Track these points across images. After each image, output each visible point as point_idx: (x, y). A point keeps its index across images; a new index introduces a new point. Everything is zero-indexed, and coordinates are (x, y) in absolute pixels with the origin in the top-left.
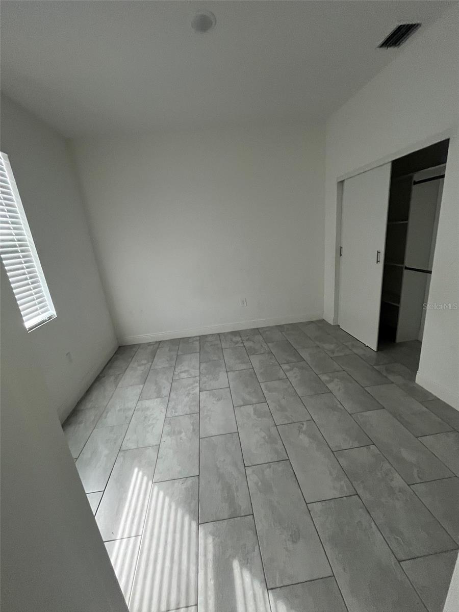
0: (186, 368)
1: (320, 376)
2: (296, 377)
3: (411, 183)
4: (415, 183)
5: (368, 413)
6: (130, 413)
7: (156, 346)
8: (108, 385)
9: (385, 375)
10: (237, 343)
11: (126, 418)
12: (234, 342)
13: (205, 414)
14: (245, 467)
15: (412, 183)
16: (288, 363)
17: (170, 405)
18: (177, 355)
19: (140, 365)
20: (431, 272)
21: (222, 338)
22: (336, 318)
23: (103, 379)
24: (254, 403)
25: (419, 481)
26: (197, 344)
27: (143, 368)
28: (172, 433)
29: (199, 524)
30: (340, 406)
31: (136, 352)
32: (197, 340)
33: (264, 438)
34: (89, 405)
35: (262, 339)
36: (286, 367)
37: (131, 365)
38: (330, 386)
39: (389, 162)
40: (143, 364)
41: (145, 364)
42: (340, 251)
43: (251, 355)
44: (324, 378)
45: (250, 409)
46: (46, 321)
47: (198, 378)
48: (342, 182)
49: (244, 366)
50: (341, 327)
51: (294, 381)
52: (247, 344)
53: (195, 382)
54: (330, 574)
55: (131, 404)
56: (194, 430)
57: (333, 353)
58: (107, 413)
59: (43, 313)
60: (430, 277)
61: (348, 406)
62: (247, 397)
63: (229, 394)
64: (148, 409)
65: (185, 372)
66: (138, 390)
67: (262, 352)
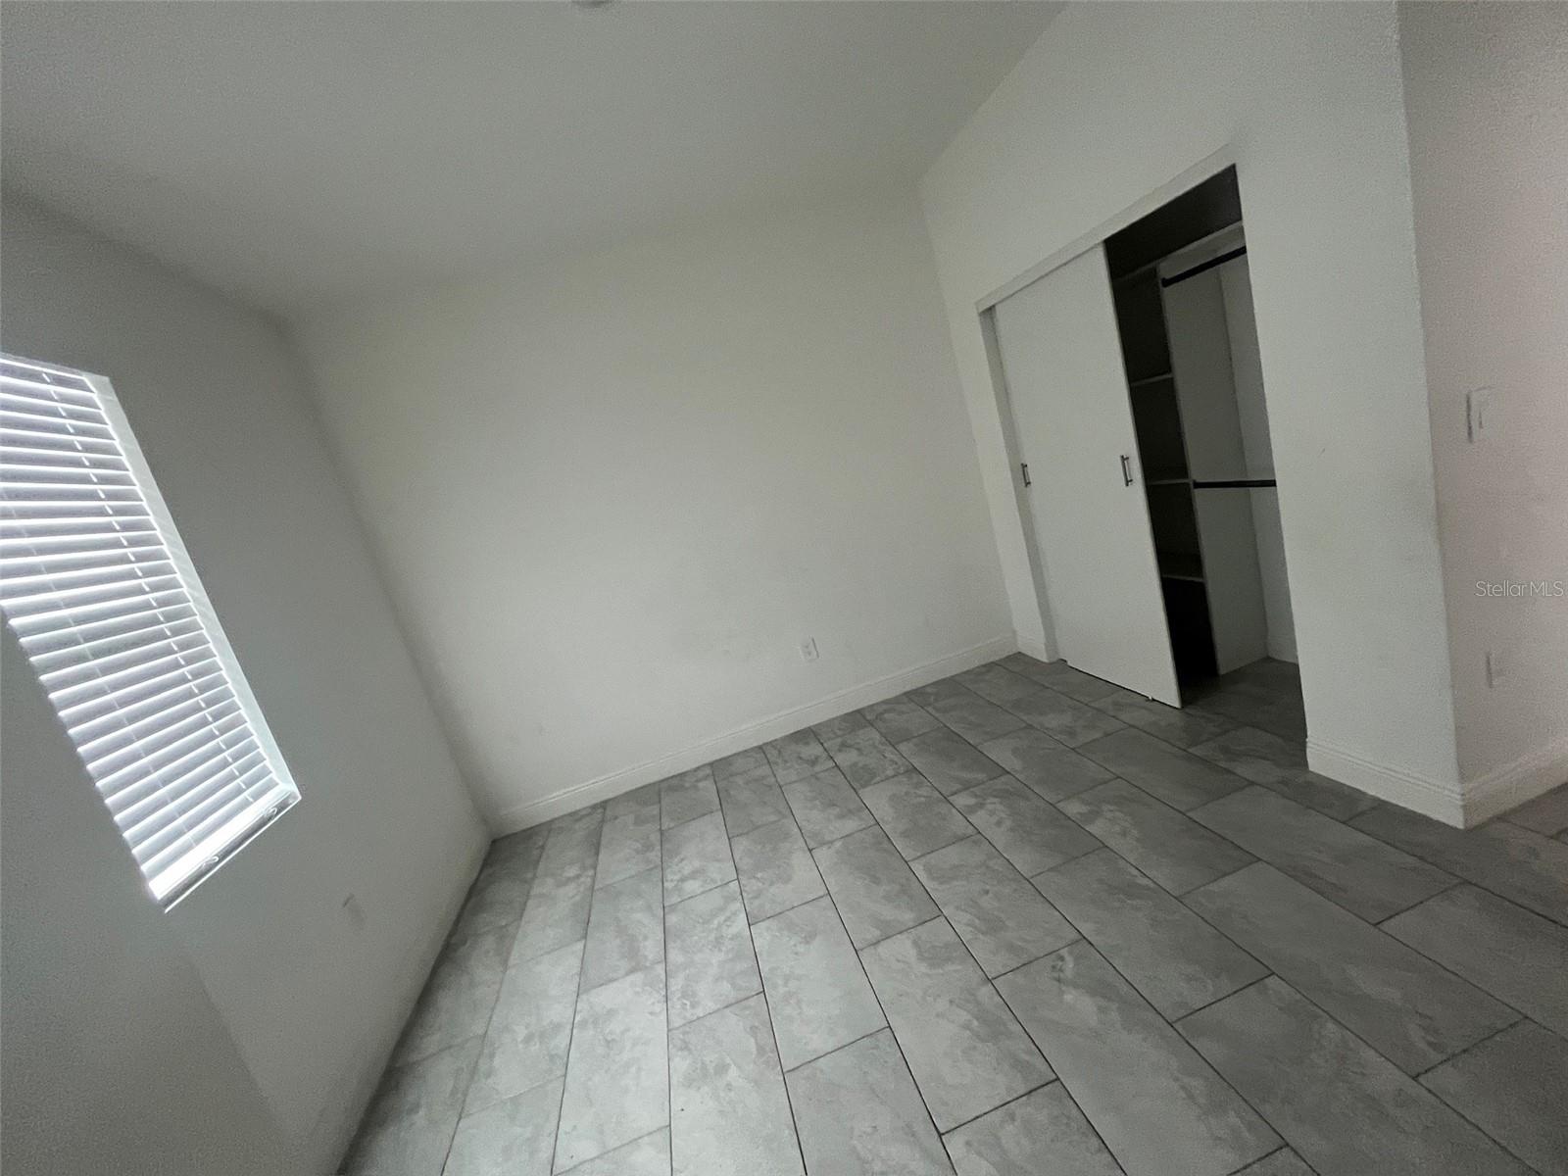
0: (697, 864)
1: (1060, 805)
2: (999, 823)
3: (1156, 285)
4: (1167, 283)
5: (1225, 883)
6: (561, 1041)
7: (598, 816)
8: (480, 967)
9: (1222, 764)
10: (814, 762)
11: (552, 1058)
12: (807, 762)
13: (782, 990)
14: (940, 1135)
15: (1160, 285)
16: (966, 786)
17: (673, 988)
18: (662, 832)
19: (561, 884)
20: (1275, 481)
21: (772, 754)
22: (1051, 643)
23: (463, 950)
24: (911, 924)
25: (1438, 1057)
26: (708, 788)
27: (571, 889)
28: (699, 1076)
30: (1145, 881)
31: (543, 847)
32: (706, 778)
33: (967, 1027)
34: (430, 1042)
35: (877, 736)
36: (963, 800)
37: (536, 890)
38: (1096, 828)
39: (1096, 246)
40: (569, 880)
41: (578, 877)
42: (1022, 475)
43: (864, 786)
44: (1074, 808)
45: (902, 947)
46: (270, 819)
47: (734, 885)
48: (991, 309)
49: (851, 825)
50: (1069, 663)
51: (1000, 837)
52: (846, 759)
53: (728, 899)
55: (557, 1011)
56: (761, 1050)
57: (1072, 733)
58: (492, 1056)
59: (257, 796)
60: (1275, 494)
61: (1163, 874)
62: (888, 912)
63: (832, 913)
64: (611, 1013)
65: (694, 875)
66: (570, 961)
67: (890, 772)
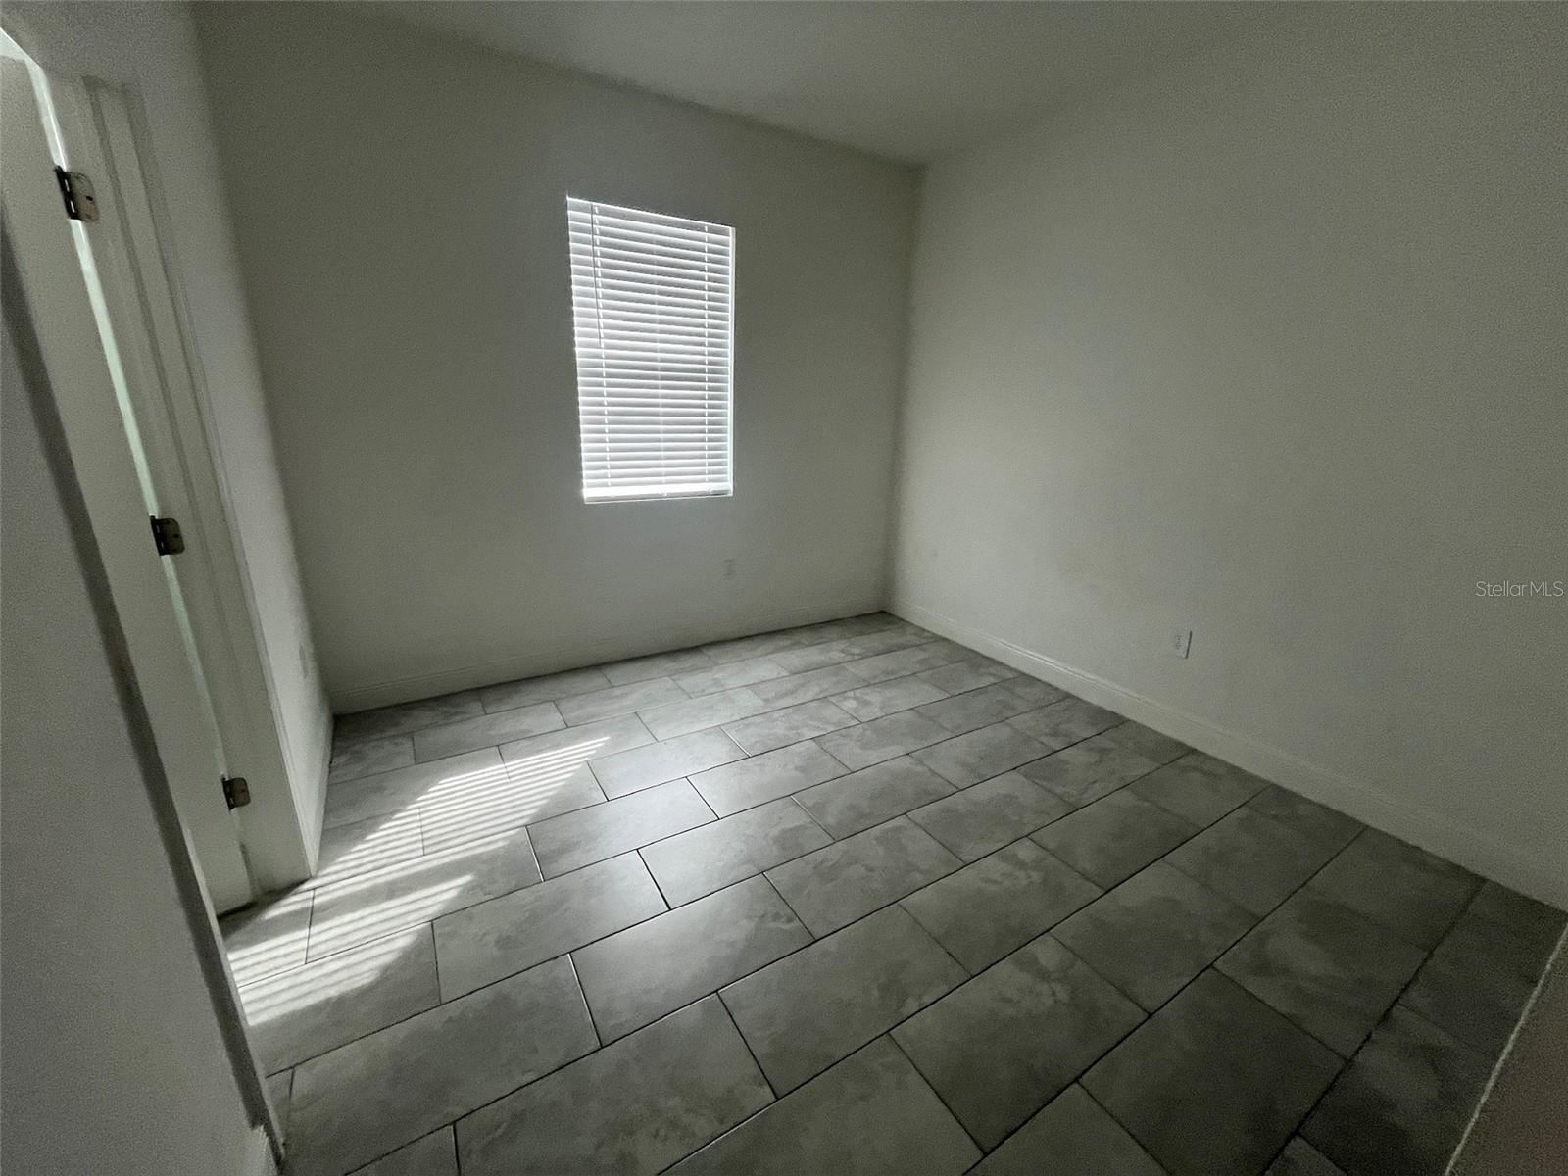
0: (875, 699)
6: (713, 690)
7: (924, 641)
11: (701, 691)
18: (912, 675)
19: (843, 651)
21: (1059, 706)
29: (526, 826)
40: (848, 652)
41: (850, 654)
53: (837, 724)
54: (444, 1000)
55: (734, 682)
58: (705, 672)
59: (710, 481)
65: (861, 701)
66: (773, 674)
